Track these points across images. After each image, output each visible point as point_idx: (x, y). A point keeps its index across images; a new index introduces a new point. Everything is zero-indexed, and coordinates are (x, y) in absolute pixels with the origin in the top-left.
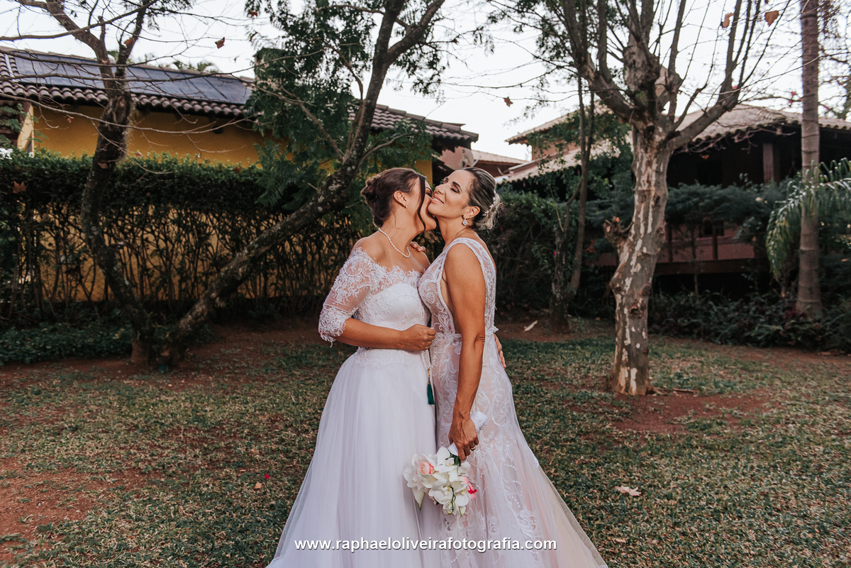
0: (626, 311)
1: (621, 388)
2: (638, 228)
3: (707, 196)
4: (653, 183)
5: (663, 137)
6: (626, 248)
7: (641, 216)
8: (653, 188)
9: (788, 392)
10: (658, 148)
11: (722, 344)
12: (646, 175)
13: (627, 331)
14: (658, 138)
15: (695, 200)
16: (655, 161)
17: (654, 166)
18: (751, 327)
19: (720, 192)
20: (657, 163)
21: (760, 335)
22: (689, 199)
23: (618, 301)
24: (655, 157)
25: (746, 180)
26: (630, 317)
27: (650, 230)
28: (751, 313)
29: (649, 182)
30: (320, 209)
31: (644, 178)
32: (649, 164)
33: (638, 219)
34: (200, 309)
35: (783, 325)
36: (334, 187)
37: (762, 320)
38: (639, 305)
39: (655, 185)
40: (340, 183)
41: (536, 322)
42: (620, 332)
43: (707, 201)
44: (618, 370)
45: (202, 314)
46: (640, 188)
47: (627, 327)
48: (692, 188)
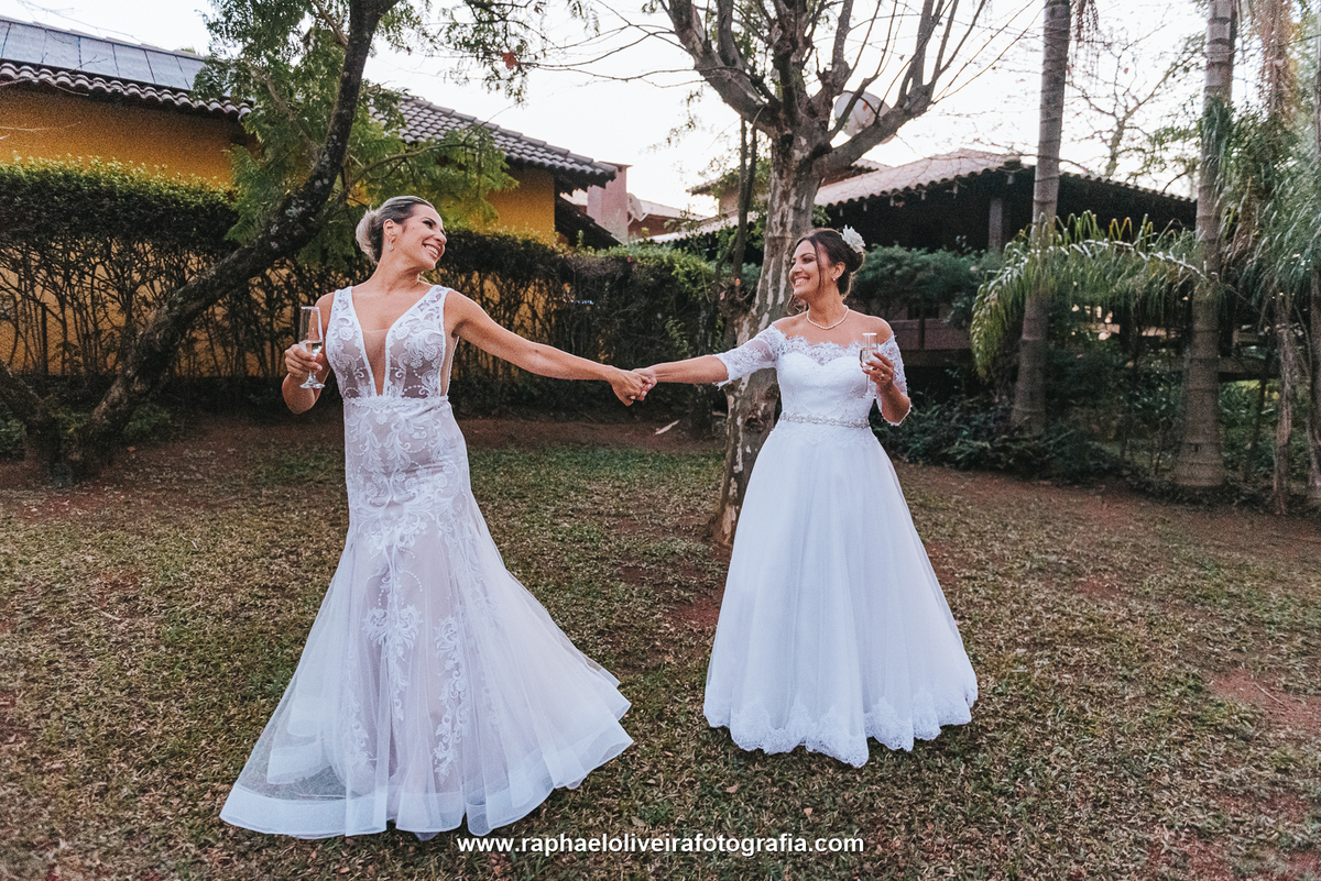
0: (739, 421)
1: (725, 536)
2: (764, 295)
3: (906, 262)
4: (789, 227)
5: (807, 154)
6: (746, 326)
7: (769, 277)
8: (789, 235)
9: (972, 551)
10: (799, 170)
11: (911, 462)
12: (780, 214)
13: (740, 451)
14: (798, 155)
15: (890, 266)
16: (793, 191)
17: (792, 200)
18: (950, 441)
19: (923, 257)
20: (797, 194)
21: (960, 452)
23: (731, 407)
24: (794, 185)
25: (964, 245)
26: (745, 431)
27: (781, 299)
28: (953, 421)
29: (783, 224)
30: (274, 245)
31: (777, 218)
32: (785, 196)
33: (765, 281)
34: (117, 394)
35: (991, 442)
36: (294, 211)
37: (965, 433)
38: (759, 413)
39: (792, 230)
40: (303, 205)
41: (676, 423)
42: (729, 453)
43: (905, 268)
44: (723, 510)
45: (121, 401)
46: (770, 234)
47: (739, 445)
48: (888, 251)
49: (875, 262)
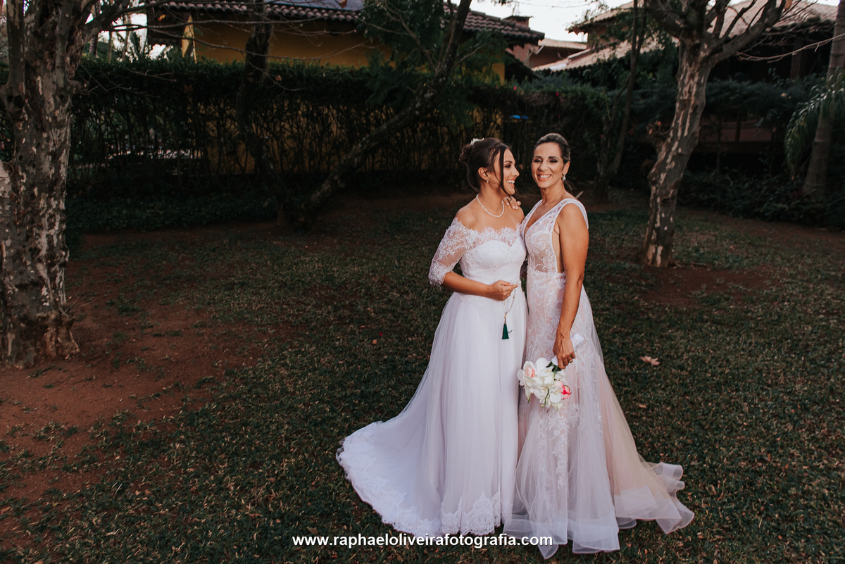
0: (658, 200)
1: (648, 261)
2: (676, 132)
3: (738, 91)
4: (693, 93)
5: (707, 54)
6: (664, 148)
7: (680, 121)
8: (693, 98)
10: (702, 63)
11: (734, 217)
12: (688, 86)
13: (658, 216)
14: (702, 54)
15: (727, 94)
16: (697, 74)
17: (696, 79)
18: (761, 204)
19: (750, 87)
20: (699, 75)
21: (768, 211)
22: (721, 93)
23: (653, 192)
24: (698, 71)
26: (661, 205)
27: (686, 134)
28: (763, 192)
29: (690, 92)
30: (417, 113)
31: (686, 89)
32: (692, 76)
33: (677, 124)
34: (326, 188)
35: (789, 204)
36: (428, 95)
37: (771, 199)
38: (670, 196)
39: (695, 95)
40: (433, 92)
41: (581, 193)
42: (652, 217)
43: (737, 95)
44: (647, 248)
45: (328, 191)
46: (681, 98)
47: (658, 213)
48: (725, 83)
49: (716, 90)
